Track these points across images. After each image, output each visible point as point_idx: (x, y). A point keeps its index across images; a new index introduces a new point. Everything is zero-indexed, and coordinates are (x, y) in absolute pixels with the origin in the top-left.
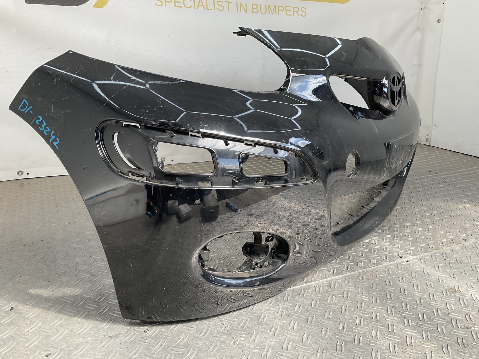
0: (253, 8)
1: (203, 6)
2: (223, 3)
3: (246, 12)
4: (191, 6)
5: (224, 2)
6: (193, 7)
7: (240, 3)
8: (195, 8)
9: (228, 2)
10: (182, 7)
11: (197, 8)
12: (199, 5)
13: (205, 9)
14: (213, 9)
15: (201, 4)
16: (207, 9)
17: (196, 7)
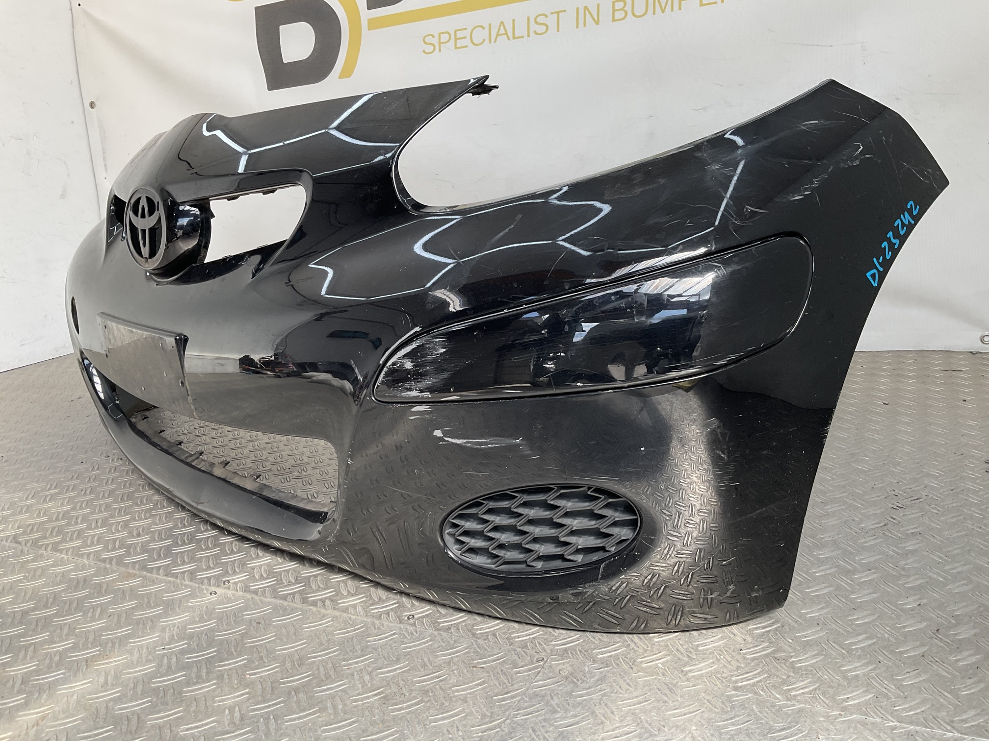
0: (614, 11)
1: (506, 33)
2: (547, 16)
3: (597, 23)
4: (484, 40)
5: (548, 14)
6: (487, 41)
7: (586, 8)
8: (490, 42)
9: (558, 13)
10: (467, 46)
11: (495, 41)
12: (498, 35)
13: (509, 39)
14: (526, 36)
15: (502, 31)
16: (514, 38)
17: (493, 40)
